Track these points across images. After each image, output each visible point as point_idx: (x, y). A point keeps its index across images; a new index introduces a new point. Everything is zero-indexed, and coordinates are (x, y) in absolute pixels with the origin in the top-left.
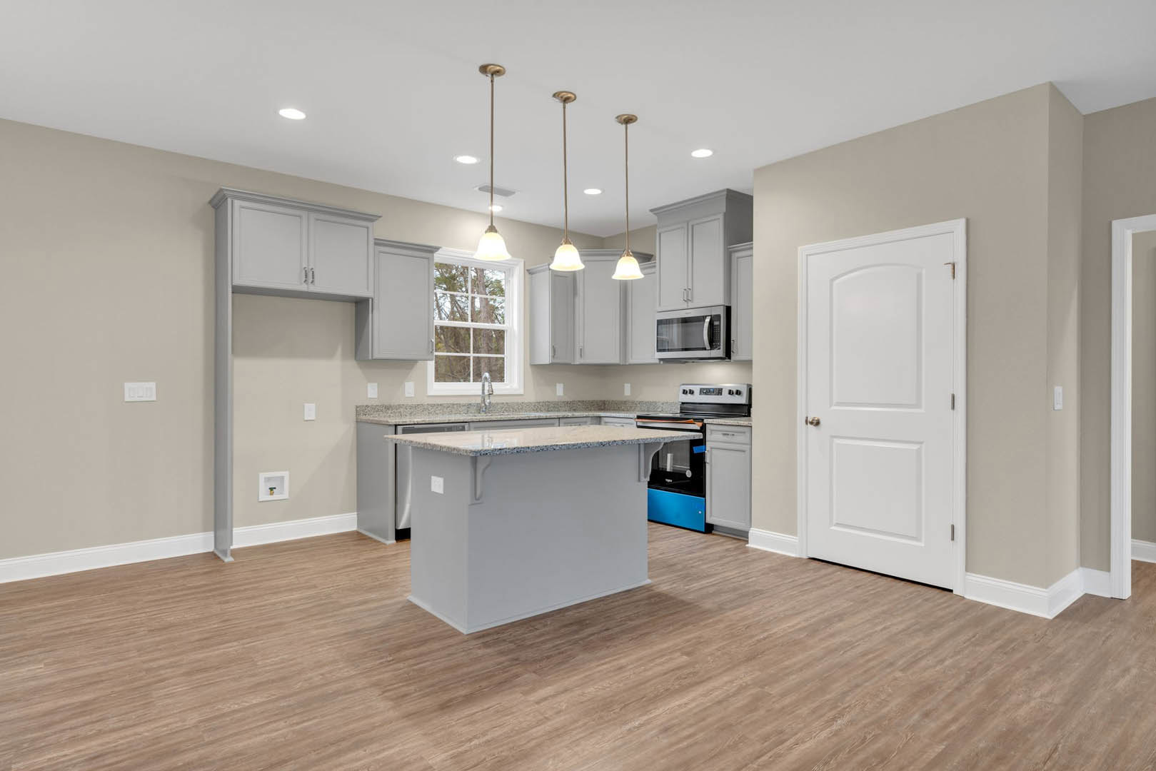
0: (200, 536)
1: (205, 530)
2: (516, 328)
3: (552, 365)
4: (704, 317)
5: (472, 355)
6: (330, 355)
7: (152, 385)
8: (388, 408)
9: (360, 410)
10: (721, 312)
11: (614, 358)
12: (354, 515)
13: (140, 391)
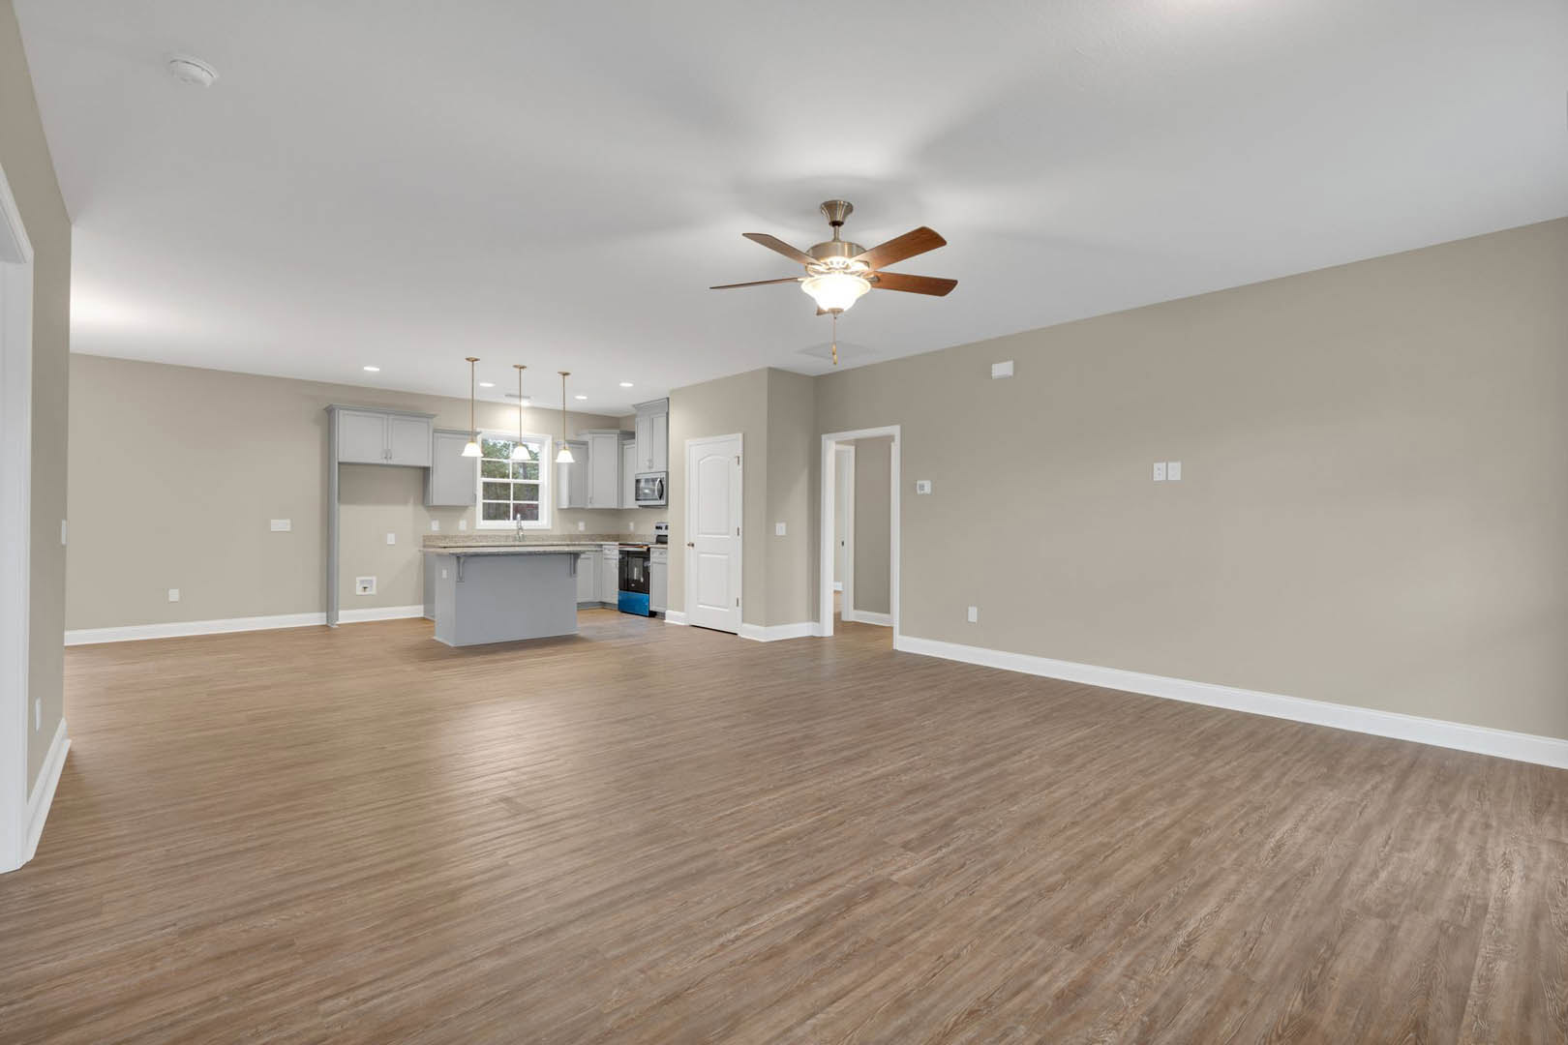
0: (317, 615)
1: (322, 611)
2: (546, 484)
3: (568, 509)
4: (656, 479)
5: (512, 502)
6: (405, 502)
7: (288, 521)
8: (445, 537)
9: (427, 538)
10: (664, 475)
11: (614, 505)
12: (421, 607)
13: (281, 525)
